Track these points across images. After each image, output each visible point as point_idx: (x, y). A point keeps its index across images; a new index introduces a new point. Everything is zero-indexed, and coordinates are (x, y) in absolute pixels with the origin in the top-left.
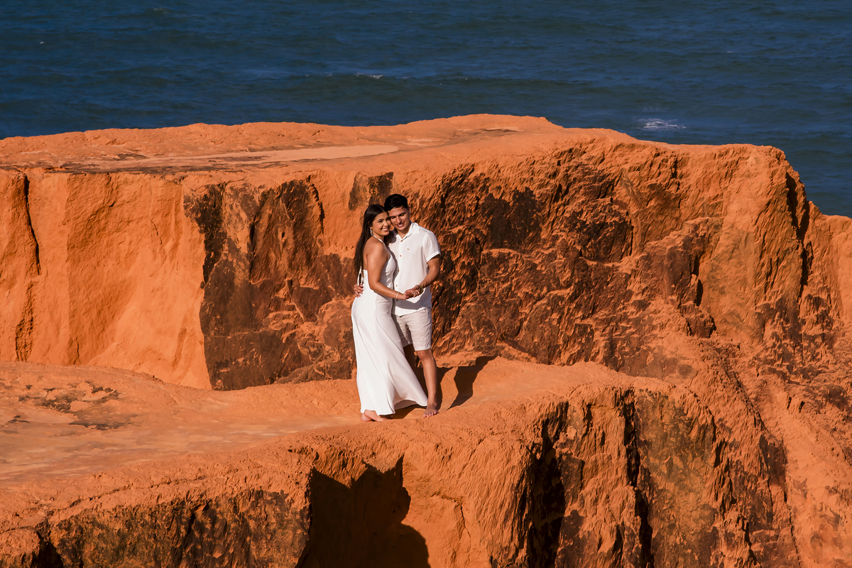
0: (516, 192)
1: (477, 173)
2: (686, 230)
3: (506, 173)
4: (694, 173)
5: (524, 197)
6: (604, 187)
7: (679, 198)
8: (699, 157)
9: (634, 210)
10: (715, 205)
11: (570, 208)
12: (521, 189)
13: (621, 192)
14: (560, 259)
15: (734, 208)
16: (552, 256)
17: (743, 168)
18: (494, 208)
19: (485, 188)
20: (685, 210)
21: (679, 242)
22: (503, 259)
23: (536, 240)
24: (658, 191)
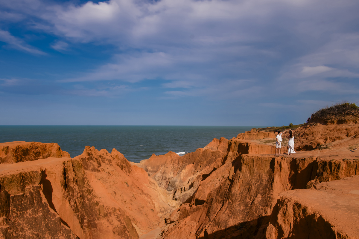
0: (26, 148)
1: (20, 146)
2: (48, 153)
3: (24, 146)
4: (48, 146)
5: (27, 149)
6: (37, 148)
7: (46, 149)
8: (48, 144)
9: (41, 151)
10: (51, 150)
11: (33, 150)
12: (27, 148)
13: (39, 149)
14: (33, 157)
15: (53, 150)
16: (31, 156)
17: (53, 146)
18: (23, 151)
19: (22, 148)
20: (47, 151)
21: (47, 154)
22: (25, 157)
23: (29, 154)
24: (44, 148)
